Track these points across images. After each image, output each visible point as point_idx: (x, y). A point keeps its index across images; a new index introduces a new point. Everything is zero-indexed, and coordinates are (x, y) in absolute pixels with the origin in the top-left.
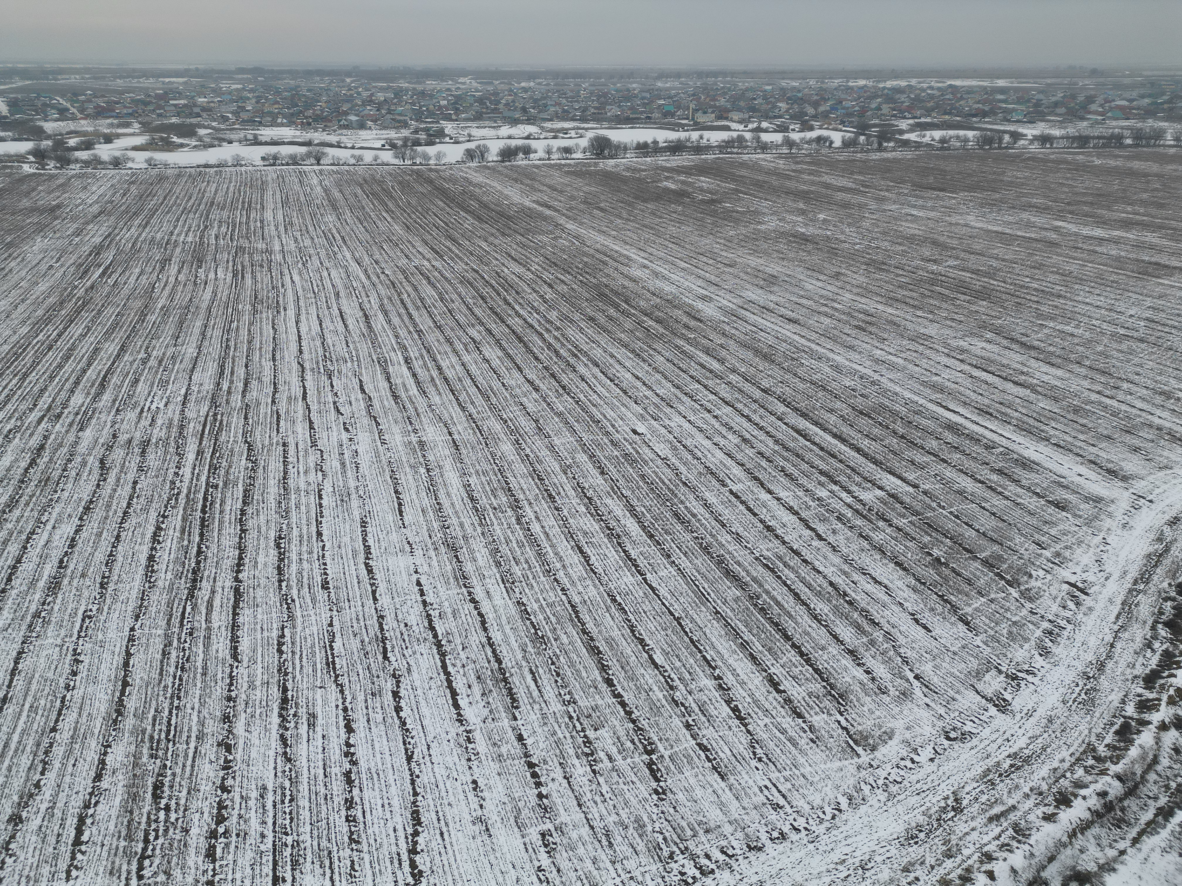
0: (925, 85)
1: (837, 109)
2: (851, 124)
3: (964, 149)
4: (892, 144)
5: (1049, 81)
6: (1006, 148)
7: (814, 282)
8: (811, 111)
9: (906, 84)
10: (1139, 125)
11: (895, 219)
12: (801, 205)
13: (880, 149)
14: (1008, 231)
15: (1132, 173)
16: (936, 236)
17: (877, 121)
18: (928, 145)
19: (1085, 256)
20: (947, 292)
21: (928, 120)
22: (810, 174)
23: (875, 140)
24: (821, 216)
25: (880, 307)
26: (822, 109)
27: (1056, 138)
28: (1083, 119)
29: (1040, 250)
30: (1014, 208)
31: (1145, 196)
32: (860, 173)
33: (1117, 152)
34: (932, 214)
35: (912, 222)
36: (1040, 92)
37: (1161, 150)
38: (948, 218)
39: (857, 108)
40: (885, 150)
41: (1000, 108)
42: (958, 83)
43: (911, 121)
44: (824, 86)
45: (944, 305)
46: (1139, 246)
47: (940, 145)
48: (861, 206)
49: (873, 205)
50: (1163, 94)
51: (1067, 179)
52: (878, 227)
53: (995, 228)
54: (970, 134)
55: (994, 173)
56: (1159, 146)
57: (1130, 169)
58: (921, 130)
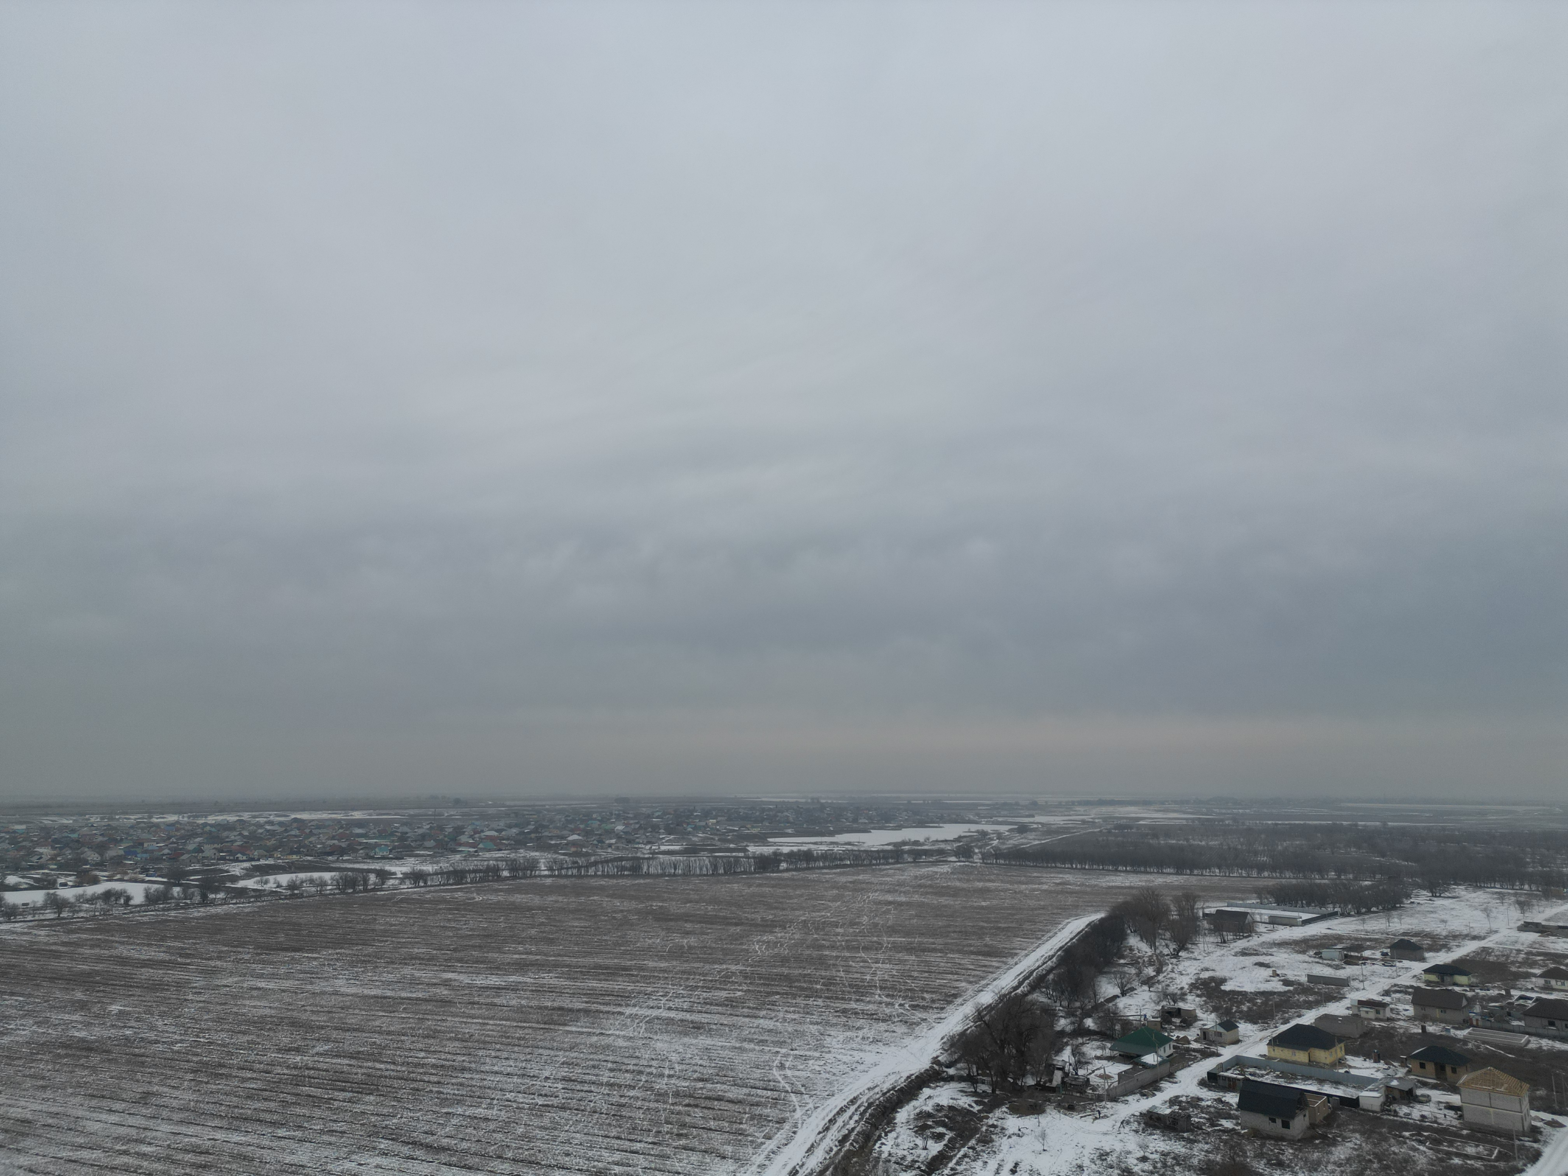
0: (262, 820)
1: (135, 854)
2: (158, 872)
3: (321, 895)
4: (221, 895)
5: (412, 812)
6: (373, 890)
7: (104, 1116)
8: (93, 856)
9: (238, 818)
10: (513, 856)
11: (235, 997)
12: (79, 995)
13: (205, 902)
14: (389, 993)
15: (515, 908)
16: (295, 1014)
17: (197, 867)
18: (272, 893)
19: (483, 1011)
20: (317, 1092)
21: (270, 861)
22: (92, 947)
23: (196, 891)
24: (115, 1008)
25: (220, 1135)
26: (111, 853)
27: (430, 875)
28: (455, 851)
29: (431, 1013)
30: (393, 963)
31: (533, 932)
32: (176, 938)
33: (496, 886)
34: (287, 984)
35: (259, 998)
36: (404, 824)
37: (538, 880)
38: (309, 987)
39: (166, 851)
40: (213, 903)
41: (361, 844)
42: (305, 816)
43: (247, 865)
44: (114, 823)
45: (317, 1113)
46: (539, 990)
47: (289, 892)
48: (180, 985)
49: (199, 982)
50: (528, 823)
51: (449, 920)
52: (208, 1012)
53: (374, 992)
54: (327, 876)
55: (363, 922)
56: (536, 876)
57: (513, 903)
58: (261, 875)
